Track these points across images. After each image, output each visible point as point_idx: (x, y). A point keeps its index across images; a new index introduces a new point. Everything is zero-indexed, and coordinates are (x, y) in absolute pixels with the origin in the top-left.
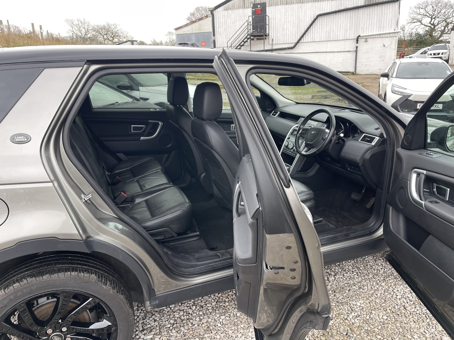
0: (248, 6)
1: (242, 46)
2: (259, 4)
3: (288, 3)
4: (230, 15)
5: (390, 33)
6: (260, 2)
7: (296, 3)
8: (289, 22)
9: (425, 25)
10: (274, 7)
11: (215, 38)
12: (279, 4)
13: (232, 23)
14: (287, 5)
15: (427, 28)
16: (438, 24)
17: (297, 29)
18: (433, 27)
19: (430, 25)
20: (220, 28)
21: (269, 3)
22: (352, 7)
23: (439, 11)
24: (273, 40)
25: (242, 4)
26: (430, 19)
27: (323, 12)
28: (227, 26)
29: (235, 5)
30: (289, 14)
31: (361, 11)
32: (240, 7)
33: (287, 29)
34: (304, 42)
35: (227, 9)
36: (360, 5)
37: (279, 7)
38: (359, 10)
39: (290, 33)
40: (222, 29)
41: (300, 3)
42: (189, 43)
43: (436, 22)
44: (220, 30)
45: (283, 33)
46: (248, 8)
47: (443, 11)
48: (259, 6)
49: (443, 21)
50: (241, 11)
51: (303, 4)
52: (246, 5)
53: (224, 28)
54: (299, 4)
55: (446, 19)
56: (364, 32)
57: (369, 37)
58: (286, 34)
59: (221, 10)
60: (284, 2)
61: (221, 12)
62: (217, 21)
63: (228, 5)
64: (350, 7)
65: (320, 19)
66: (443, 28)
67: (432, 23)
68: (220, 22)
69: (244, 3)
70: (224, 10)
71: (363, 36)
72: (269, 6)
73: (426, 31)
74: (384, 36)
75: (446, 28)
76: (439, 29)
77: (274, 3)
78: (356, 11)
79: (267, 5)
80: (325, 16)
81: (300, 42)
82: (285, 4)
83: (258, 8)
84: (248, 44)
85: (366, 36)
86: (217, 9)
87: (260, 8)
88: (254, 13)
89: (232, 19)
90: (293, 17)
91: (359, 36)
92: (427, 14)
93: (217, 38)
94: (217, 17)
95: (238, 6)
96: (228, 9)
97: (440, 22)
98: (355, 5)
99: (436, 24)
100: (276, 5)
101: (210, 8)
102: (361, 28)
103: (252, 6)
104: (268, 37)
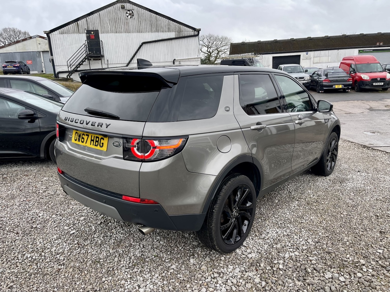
0: (83, 32)
1: (80, 65)
2: (92, 31)
3: (117, 32)
4: (66, 38)
5: (195, 58)
6: (93, 30)
7: (124, 32)
8: (120, 47)
9: (204, 53)
10: (106, 34)
11: (53, 57)
12: (110, 32)
13: (69, 45)
14: (117, 34)
15: (206, 55)
16: (213, 52)
17: (128, 52)
18: (209, 54)
19: (207, 52)
20: (57, 49)
21: (101, 30)
22: (167, 38)
23: (212, 43)
24: (108, 60)
25: (77, 30)
26: (207, 48)
27: (146, 41)
28: (64, 47)
29: (70, 30)
30: (119, 41)
31: (173, 41)
32: (75, 32)
33: (119, 52)
34: (134, 62)
35: (62, 33)
36: (172, 37)
37: (110, 34)
38: (172, 41)
39: (121, 55)
40: (59, 50)
41: (127, 32)
42: (16, 61)
43: (211, 51)
44: (57, 50)
45: (116, 55)
46: (83, 33)
47: (214, 43)
48: (92, 33)
49: (216, 50)
50: (76, 36)
51: (129, 33)
52: (81, 31)
53: (61, 49)
54: (126, 34)
55: (217, 48)
56: (177, 56)
57: (182, 61)
58: (119, 56)
59: (57, 33)
60: (114, 31)
61: (57, 35)
62: (54, 42)
63: (63, 29)
64: (165, 38)
65: (144, 46)
66: (216, 55)
67: (209, 51)
68: (57, 44)
69: (78, 29)
70: (59, 34)
71: (177, 60)
72: (101, 33)
73: (205, 56)
74: (191, 60)
75: (218, 55)
76: (214, 56)
77: (105, 31)
78: (170, 41)
79: (100, 32)
80: (148, 44)
81: (131, 62)
82: (115, 33)
83: (92, 34)
84: (85, 63)
85: (179, 60)
86: (53, 32)
87: (93, 34)
88: (88, 38)
89: (68, 41)
90: (123, 43)
91: (175, 60)
92: (205, 45)
93: (55, 58)
94: (53, 39)
95: (73, 31)
96: (64, 33)
97: (213, 51)
98: (169, 37)
99: (211, 52)
100: (107, 33)
101: (46, 31)
102: (175, 54)
103: (86, 32)
104: (103, 58)
